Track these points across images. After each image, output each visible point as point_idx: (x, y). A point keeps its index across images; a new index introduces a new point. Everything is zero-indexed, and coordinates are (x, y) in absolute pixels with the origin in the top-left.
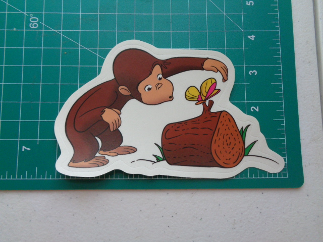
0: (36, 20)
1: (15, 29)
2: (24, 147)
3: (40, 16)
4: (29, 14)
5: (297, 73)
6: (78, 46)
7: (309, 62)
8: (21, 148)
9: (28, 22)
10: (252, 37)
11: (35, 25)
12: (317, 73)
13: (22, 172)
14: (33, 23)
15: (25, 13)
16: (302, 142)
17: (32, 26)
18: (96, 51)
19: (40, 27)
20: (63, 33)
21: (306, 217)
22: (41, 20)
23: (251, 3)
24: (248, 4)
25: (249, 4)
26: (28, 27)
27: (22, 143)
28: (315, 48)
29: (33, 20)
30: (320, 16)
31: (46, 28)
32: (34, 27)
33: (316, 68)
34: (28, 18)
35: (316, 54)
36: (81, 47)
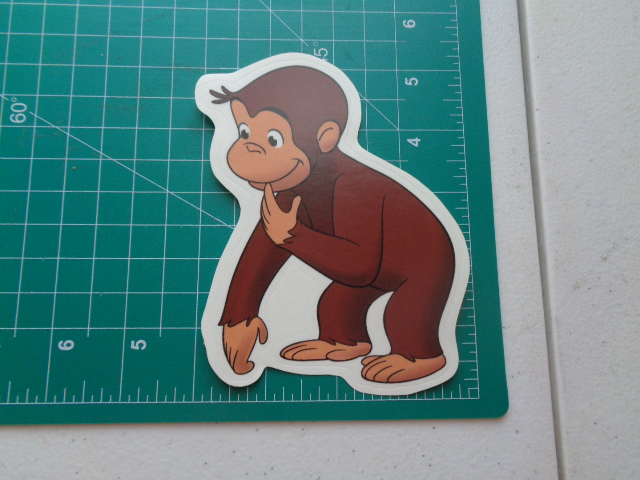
0: (22, 108)
3: (30, 102)
4: (9, 97)
5: (496, 206)
6: (98, 155)
7: (518, 187)
9: (7, 112)
10: (415, 142)
11: (21, 118)
12: (532, 206)
14: (16, 113)
15: (2, 96)
16: (505, 332)
17: (14, 118)
18: (130, 164)
19: (30, 120)
20: (72, 131)
21: (514, 473)
22: (31, 107)
23: (414, 82)
24: (408, 82)
25: (410, 84)
26: (6, 121)
28: (528, 161)
29: (16, 108)
30: (536, 103)
31: (40, 122)
32: (18, 121)
33: (530, 198)
34: (8, 104)
35: (529, 172)
36: (104, 157)
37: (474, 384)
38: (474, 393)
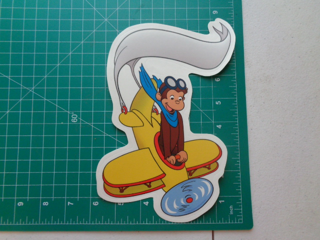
0: (76, 116)
1: (62, 123)
2: (69, 203)
3: (78, 114)
4: (71, 113)
6: (103, 134)
8: (67, 203)
9: (71, 118)
10: (219, 126)
11: (75, 120)
13: (68, 219)
14: (74, 118)
15: (68, 112)
17: (73, 120)
18: (115, 137)
19: (79, 121)
20: (94, 125)
22: (79, 116)
23: (219, 103)
24: (217, 103)
26: (70, 121)
27: (68, 200)
29: (73, 116)
31: (82, 122)
34: (71, 115)
36: (105, 134)
37: (241, 217)
38: (240, 221)
